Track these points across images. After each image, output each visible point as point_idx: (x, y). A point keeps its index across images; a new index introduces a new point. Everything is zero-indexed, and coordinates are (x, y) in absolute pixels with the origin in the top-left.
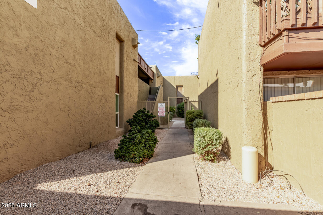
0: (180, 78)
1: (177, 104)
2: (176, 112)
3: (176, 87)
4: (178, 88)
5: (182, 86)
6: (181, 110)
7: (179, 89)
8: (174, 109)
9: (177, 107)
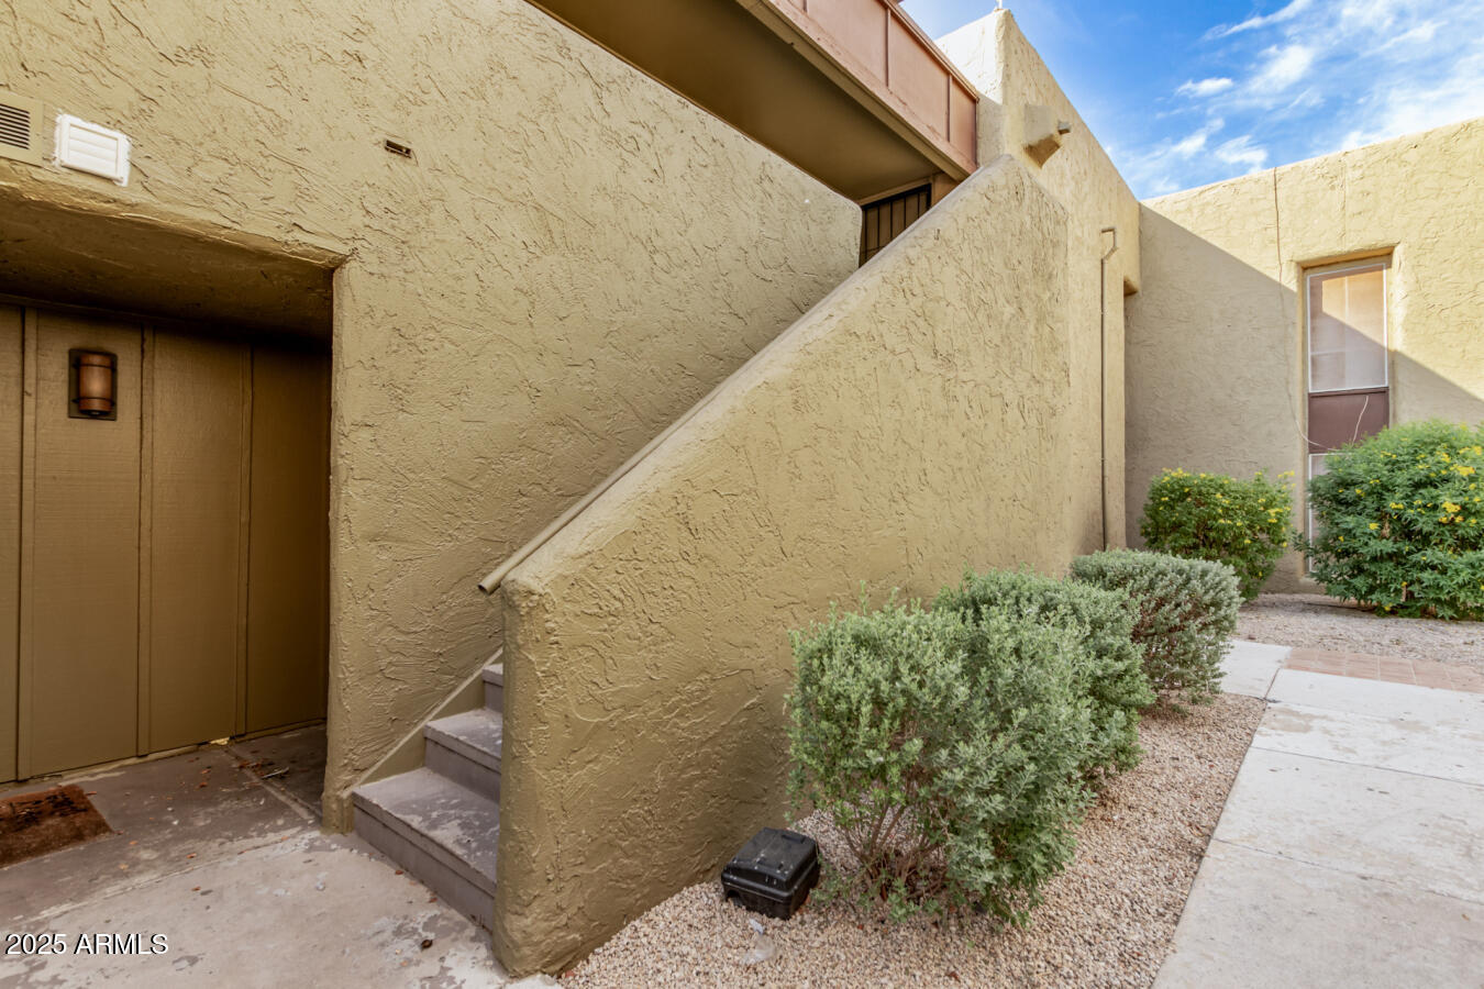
0: (1351, 175)
1: (1313, 449)
2: (1301, 544)
3: (1290, 280)
4: (1324, 283)
5: (1377, 259)
6: (1381, 515)
7: (1339, 299)
8: (1267, 506)
9: (1314, 488)
